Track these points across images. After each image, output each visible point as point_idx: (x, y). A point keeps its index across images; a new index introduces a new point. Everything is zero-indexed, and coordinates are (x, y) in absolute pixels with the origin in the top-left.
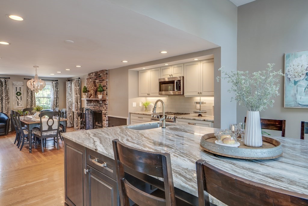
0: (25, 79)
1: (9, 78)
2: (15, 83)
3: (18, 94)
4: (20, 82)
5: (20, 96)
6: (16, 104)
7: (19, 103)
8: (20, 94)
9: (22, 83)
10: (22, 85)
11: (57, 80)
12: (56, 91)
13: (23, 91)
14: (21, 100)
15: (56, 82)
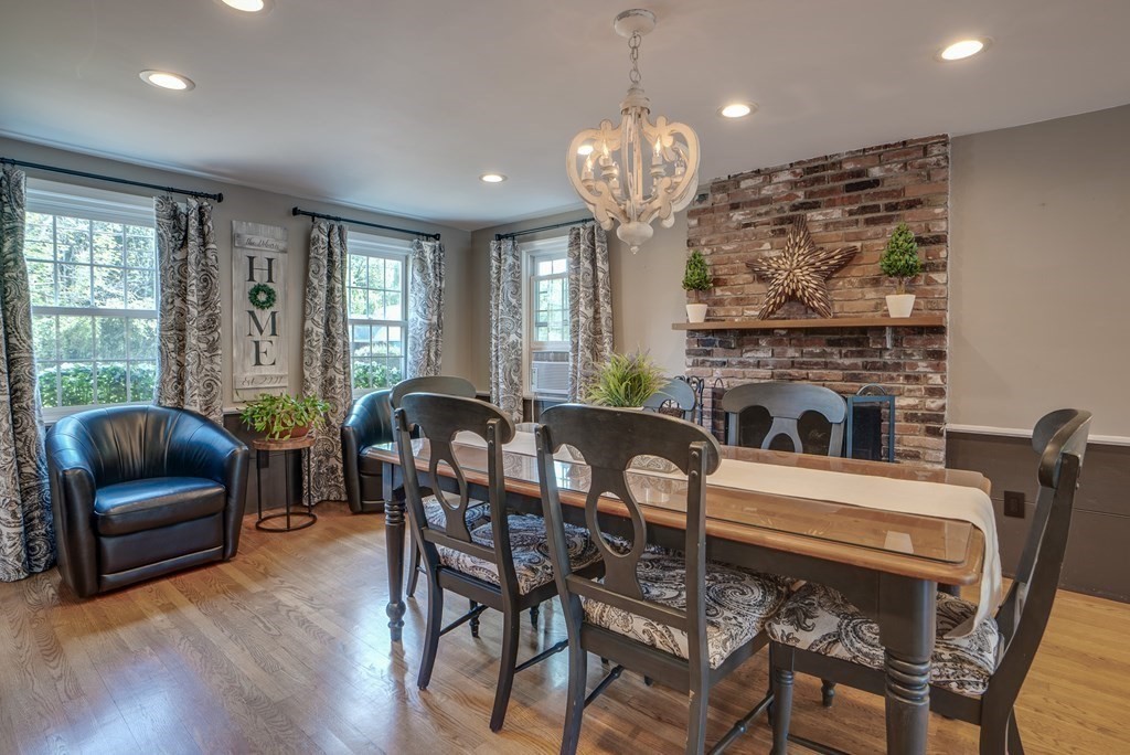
0: (293, 212)
1: (219, 198)
2: (242, 228)
3: (261, 296)
4: (269, 230)
5: (268, 312)
6: (246, 354)
7: (264, 346)
8: (270, 294)
9: (280, 232)
10: (283, 246)
11: (438, 236)
13: (281, 280)
14: (274, 334)
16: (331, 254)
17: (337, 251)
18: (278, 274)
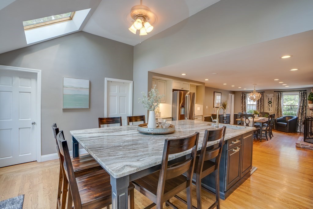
0: (274, 92)
1: (264, 92)
2: (268, 95)
3: (270, 102)
4: (271, 94)
5: (271, 104)
6: (268, 109)
7: (270, 109)
8: (271, 102)
9: (273, 94)
10: (273, 96)
11: (306, 90)
12: (303, 100)
13: (274, 100)
14: (272, 107)
15: (302, 92)
16: (279, 97)
17: (280, 96)
18: (273, 100)
